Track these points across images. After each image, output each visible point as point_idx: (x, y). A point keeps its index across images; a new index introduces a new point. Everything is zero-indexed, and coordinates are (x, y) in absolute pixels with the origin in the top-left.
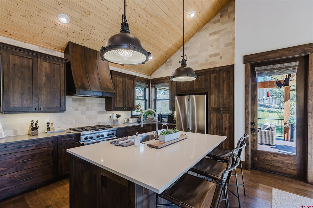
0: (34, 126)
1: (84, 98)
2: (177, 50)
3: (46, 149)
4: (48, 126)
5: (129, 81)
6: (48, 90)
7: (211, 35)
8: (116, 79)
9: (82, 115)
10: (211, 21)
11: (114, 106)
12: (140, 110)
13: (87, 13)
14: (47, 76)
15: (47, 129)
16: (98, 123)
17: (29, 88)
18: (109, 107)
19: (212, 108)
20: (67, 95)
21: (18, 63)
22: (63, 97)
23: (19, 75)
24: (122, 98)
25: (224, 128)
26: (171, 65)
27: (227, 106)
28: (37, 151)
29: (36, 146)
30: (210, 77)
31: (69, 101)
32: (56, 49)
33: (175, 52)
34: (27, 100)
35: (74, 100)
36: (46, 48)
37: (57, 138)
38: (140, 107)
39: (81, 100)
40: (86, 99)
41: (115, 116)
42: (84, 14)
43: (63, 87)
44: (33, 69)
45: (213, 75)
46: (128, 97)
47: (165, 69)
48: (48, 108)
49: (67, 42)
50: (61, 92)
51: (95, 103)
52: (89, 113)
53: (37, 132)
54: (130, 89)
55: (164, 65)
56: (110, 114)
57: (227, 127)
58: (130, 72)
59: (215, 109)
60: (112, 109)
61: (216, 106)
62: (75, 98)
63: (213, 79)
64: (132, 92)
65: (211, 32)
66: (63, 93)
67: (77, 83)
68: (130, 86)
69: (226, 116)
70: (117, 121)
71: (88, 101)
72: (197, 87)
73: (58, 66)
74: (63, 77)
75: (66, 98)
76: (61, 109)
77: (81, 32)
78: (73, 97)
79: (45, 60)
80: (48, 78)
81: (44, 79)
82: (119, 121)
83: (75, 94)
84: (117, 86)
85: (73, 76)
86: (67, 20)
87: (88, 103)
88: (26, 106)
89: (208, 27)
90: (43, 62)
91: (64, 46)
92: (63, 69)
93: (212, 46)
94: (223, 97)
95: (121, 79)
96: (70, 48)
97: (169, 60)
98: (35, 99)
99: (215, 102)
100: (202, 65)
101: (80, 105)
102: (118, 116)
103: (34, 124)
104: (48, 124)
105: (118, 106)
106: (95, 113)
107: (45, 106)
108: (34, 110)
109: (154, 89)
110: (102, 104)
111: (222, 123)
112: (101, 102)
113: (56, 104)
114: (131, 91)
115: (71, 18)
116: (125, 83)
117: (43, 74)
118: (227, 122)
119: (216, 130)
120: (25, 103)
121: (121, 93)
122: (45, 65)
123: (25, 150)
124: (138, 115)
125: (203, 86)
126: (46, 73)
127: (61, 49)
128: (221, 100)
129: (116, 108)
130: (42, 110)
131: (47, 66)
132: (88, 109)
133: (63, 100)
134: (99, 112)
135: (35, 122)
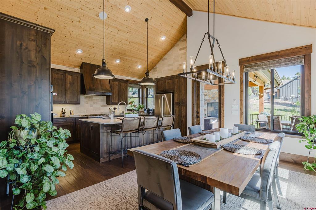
0: (63, 111)
1: (92, 96)
2: (160, 60)
3: (69, 123)
4: (71, 112)
5: (123, 84)
6: (71, 92)
7: (181, 50)
8: (113, 83)
9: (90, 107)
10: (181, 40)
11: (112, 101)
12: (133, 105)
13: (92, 47)
14: (70, 83)
15: (70, 114)
16: (101, 113)
17: (61, 91)
18: (109, 103)
19: (176, 102)
20: (81, 94)
21: (56, 77)
22: (79, 96)
23: (57, 84)
24: (117, 96)
25: (182, 116)
26: (156, 71)
27: (184, 101)
28: (65, 124)
29: (65, 121)
30: (175, 81)
31: (82, 97)
32: (75, 67)
33: (159, 61)
34: (60, 97)
35: (86, 97)
36: (70, 67)
37: (76, 118)
38: (133, 103)
39: (90, 97)
40: (93, 97)
41: (113, 109)
42: (90, 48)
43: (79, 90)
44: (64, 80)
45: (176, 80)
46: (122, 95)
47: (153, 74)
48: (71, 102)
49: (82, 62)
50: (78, 93)
51: (99, 100)
52: (95, 106)
53: (65, 115)
54: (124, 90)
55: (152, 71)
56: (109, 107)
57: (184, 116)
58: (126, 77)
59: (177, 104)
60: (110, 104)
61: (178, 101)
62: (86, 96)
63: (176, 83)
64: (126, 92)
65: (181, 47)
66: (79, 93)
67: (87, 87)
68: (124, 88)
69: (183, 108)
70: (114, 112)
71: (95, 98)
72: (168, 88)
73: (76, 77)
74: (79, 84)
75: (81, 96)
76: (77, 102)
77: (90, 57)
78: (85, 95)
79: (69, 75)
80: (71, 85)
81: (69, 85)
82: (115, 112)
83: (85, 93)
84: (113, 88)
85: (85, 83)
86: (81, 52)
87: (94, 99)
88: (60, 100)
89: (179, 44)
90: (69, 76)
91: (80, 65)
92: (79, 79)
93: (181, 58)
94: (182, 95)
95: (117, 83)
96: (83, 66)
97: (155, 67)
98: (64, 96)
99: (178, 99)
100: (176, 71)
101: (89, 101)
102: (115, 109)
103: (64, 110)
104: (71, 111)
105: (114, 102)
106: (99, 106)
107: (69, 100)
108: (64, 103)
109: (146, 89)
110: (103, 100)
111: (181, 113)
112: (103, 99)
113: (75, 100)
114: (124, 91)
115: (83, 50)
116: (120, 86)
117: (69, 82)
118: (184, 112)
119: (178, 118)
120: (59, 98)
121: (117, 92)
122: (70, 77)
123: (60, 123)
124: (131, 109)
125: (171, 88)
126: (70, 82)
127: (78, 66)
128: (181, 97)
129: (113, 103)
130: (68, 102)
131: (71, 78)
132: (94, 103)
133: (79, 97)
134: (102, 106)
135: (64, 109)
